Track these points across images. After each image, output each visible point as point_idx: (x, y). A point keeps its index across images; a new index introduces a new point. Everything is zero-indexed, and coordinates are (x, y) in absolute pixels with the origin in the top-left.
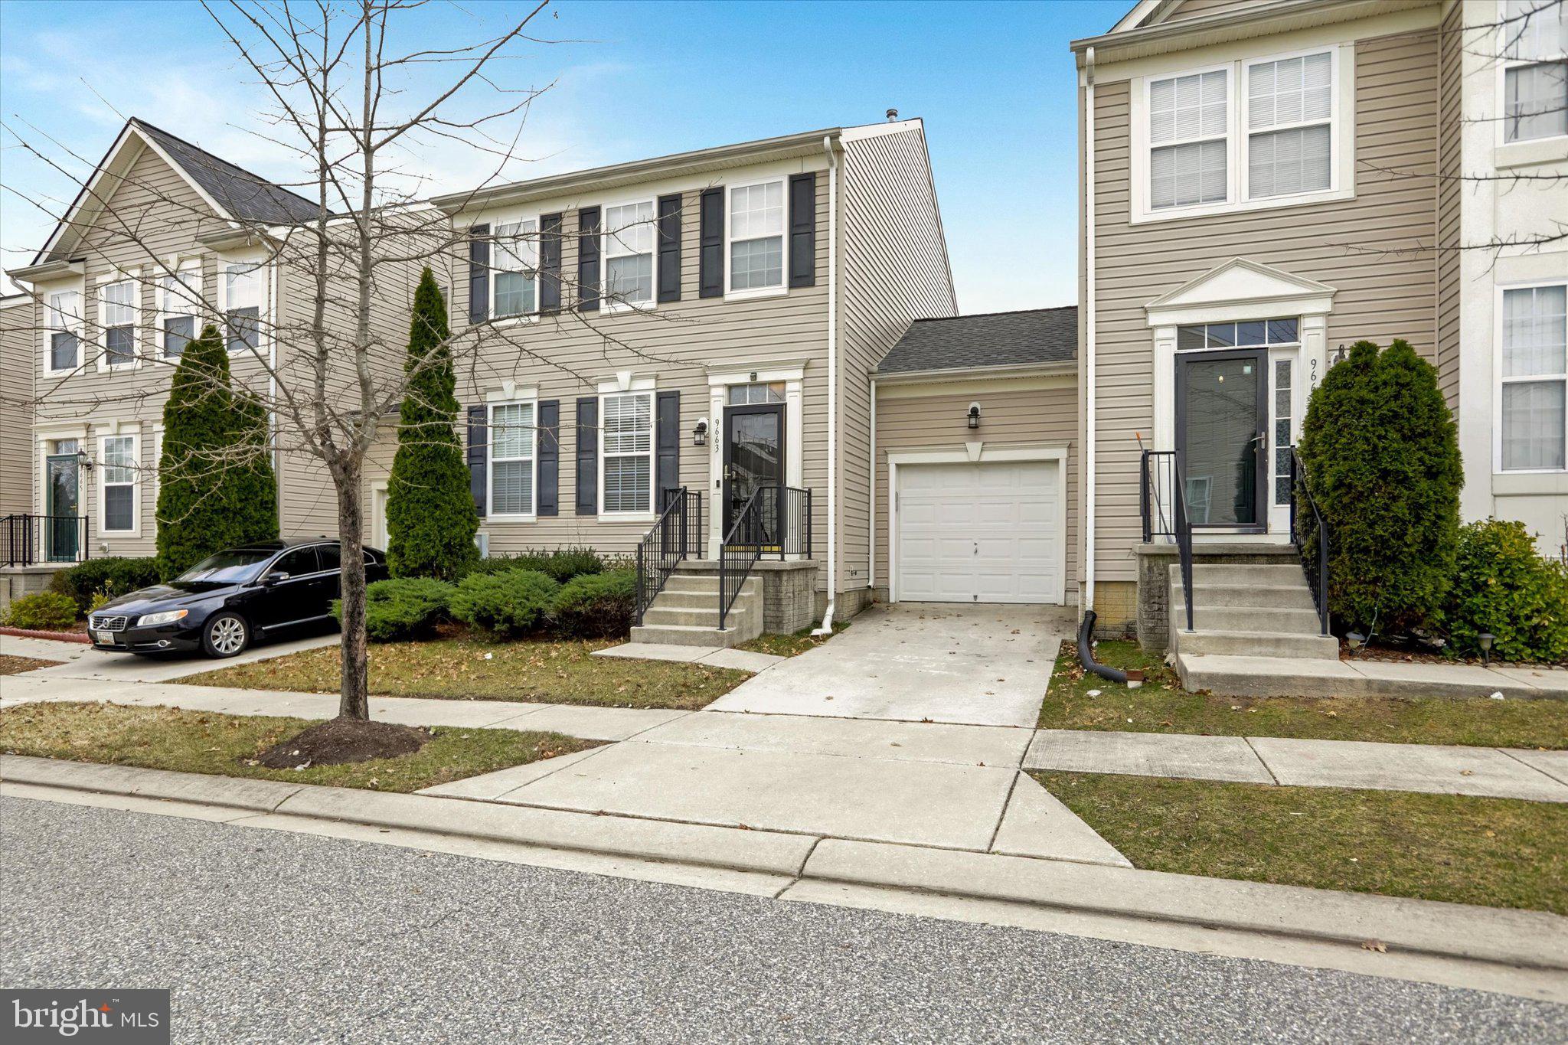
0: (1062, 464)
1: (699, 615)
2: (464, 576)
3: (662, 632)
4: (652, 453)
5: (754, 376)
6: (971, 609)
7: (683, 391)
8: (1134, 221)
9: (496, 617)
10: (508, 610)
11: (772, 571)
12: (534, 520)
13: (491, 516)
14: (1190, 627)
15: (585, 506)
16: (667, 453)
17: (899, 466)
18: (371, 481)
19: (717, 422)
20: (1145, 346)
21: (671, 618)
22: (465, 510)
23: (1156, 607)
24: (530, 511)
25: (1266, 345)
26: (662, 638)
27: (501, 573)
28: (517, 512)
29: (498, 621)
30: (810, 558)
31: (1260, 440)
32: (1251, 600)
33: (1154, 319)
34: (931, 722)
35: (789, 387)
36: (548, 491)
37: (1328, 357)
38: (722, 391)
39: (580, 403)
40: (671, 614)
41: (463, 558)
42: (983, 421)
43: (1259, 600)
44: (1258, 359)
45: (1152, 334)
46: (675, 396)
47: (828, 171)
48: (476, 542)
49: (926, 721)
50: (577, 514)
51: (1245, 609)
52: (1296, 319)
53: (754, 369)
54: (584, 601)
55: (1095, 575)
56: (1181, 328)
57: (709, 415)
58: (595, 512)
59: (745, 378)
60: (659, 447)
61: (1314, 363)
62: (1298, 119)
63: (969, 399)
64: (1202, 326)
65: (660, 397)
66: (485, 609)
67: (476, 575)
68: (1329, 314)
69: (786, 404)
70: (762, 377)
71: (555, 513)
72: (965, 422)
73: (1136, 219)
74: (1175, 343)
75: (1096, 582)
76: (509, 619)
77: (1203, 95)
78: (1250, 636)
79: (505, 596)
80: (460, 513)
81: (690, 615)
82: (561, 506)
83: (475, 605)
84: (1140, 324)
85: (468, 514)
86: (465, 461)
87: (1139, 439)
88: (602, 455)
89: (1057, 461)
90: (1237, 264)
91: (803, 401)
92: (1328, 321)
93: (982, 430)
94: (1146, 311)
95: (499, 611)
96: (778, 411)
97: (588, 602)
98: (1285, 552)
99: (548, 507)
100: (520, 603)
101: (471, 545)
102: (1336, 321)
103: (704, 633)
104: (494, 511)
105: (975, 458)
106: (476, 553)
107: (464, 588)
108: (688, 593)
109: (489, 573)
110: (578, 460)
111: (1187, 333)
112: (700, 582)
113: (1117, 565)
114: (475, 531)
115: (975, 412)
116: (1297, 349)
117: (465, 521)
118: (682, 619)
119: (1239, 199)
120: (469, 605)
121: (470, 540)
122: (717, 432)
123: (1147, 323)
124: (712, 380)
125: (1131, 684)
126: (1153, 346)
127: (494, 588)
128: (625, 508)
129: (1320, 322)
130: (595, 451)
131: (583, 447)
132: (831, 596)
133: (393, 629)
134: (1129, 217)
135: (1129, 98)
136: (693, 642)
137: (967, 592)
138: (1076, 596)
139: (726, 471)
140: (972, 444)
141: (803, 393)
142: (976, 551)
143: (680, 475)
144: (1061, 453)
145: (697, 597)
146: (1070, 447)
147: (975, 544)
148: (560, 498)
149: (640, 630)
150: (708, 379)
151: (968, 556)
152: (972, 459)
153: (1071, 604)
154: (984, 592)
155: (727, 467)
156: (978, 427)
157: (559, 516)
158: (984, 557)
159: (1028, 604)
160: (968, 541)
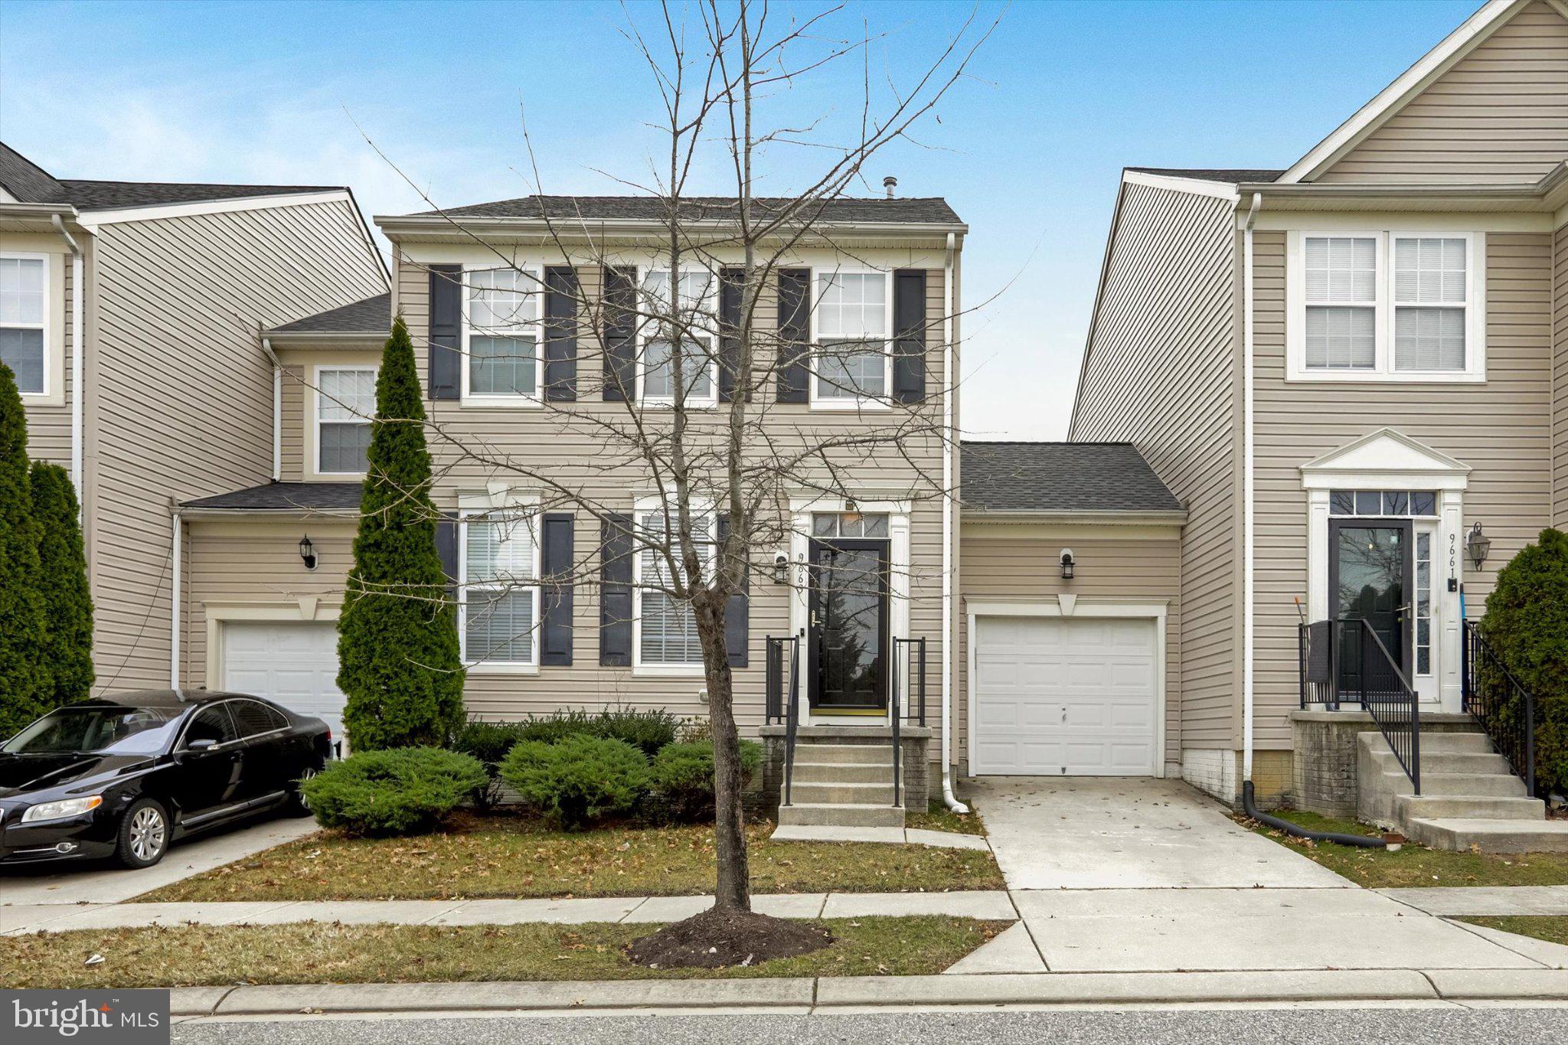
0: (1161, 623)
1: (857, 791)
3: (822, 811)
5: (850, 505)
6: (1069, 783)
8: (1290, 378)
9: (589, 798)
10: (608, 787)
11: (911, 738)
12: (535, 671)
13: (466, 665)
14: (1417, 792)
15: (615, 652)
17: (978, 617)
18: (204, 605)
19: (801, 557)
20: (1300, 508)
21: (823, 795)
23: (1345, 775)
24: (529, 659)
25: (1409, 516)
26: (822, 818)
27: (565, 740)
28: (507, 660)
30: (922, 724)
31: (1406, 610)
32: (1451, 766)
33: (1309, 481)
34: (1262, 887)
35: (893, 521)
36: (556, 632)
37: (1464, 532)
38: (807, 520)
39: (606, 520)
40: (820, 789)
42: (1077, 571)
43: (1459, 765)
44: (1403, 529)
45: (1307, 497)
47: (943, 271)
49: (1257, 887)
50: (601, 665)
51: (1448, 775)
52: (1434, 494)
55: (1254, 744)
56: (1334, 493)
57: (791, 548)
58: (628, 663)
59: (839, 505)
61: (1453, 537)
62: (1438, 299)
63: (1060, 544)
64: (1351, 491)
65: (722, 523)
68: (1465, 492)
69: (889, 541)
70: (863, 507)
71: (568, 662)
72: (1057, 570)
73: (1291, 376)
74: (1328, 507)
75: (1255, 751)
76: (606, 800)
77: (1353, 261)
78: (1471, 800)
79: (600, 770)
81: (847, 790)
82: (576, 654)
83: (560, 782)
84: (1295, 485)
87: (1297, 603)
88: (638, 590)
89: (1154, 619)
90: (1386, 434)
91: (911, 539)
92: (1463, 498)
93: (1075, 581)
94: (1301, 472)
95: (593, 791)
96: (882, 548)
98: (1460, 721)
99: (557, 653)
100: (616, 779)
102: (1472, 498)
103: (878, 810)
104: (472, 658)
105: (1067, 612)
108: (829, 765)
110: (603, 595)
111: (1340, 498)
112: (833, 752)
113: (1276, 733)
115: (1067, 560)
116: (1436, 522)
118: (836, 796)
119: (1385, 370)
120: (550, 782)
122: (801, 569)
123: (1301, 485)
124: (794, 505)
125: (1392, 847)
126: (1307, 508)
128: (670, 659)
129: (1456, 498)
131: (610, 578)
132: (946, 768)
133: (417, 818)
134: (1285, 373)
135: (1285, 250)
136: (863, 822)
137: (1055, 764)
138: (1176, 767)
139: (814, 618)
140: (1064, 596)
141: (910, 529)
142: (1064, 718)
143: (750, 620)
144: (1160, 611)
145: (842, 769)
146: (1169, 604)
147: (1064, 709)
148: (576, 643)
149: (791, 809)
150: (789, 504)
151: (1056, 724)
152: (1066, 613)
153: (1170, 775)
154: (1072, 764)
155: (814, 614)
156: (1072, 577)
157: (574, 667)
158: (1072, 724)
159: (1124, 777)
160: (1056, 706)
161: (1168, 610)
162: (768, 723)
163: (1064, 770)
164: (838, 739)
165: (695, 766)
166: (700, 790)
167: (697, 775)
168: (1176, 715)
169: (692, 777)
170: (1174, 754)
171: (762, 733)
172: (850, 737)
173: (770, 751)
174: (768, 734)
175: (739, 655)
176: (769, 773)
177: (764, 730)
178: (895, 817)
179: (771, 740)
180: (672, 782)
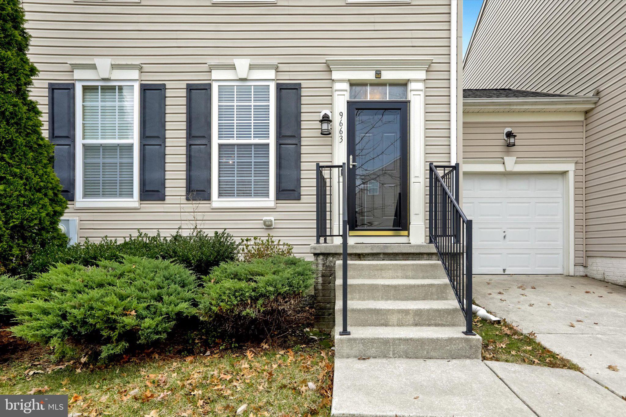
0: (571, 175)
2: (44, 269)
4: (272, 141)
5: (378, 74)
7: (304, 84)
9: (105, 333)
10: (130, 321)
12: (136, 205)
13: (80, 201)
15: (198, 190)
16: (289, 141)
19: (341, 114)
22: (46, 188)
24: (131, 195)
26: (386, 350)
27: (107, 263)
29: (108, 340)
35: (412, 86)
36: (153, 176)
38: (346, 87)
39: (190, 89)
40: (377, 312)
41: (43, 245)
42: (516, 141)
46: (296, 88)
48: (61, 227)
50: (188, 199)
53: (378, 67)
54: (255, 300)
57: (332, 108)
58: (208, 198)
59: (370, 75)
60: (279, 136)
63: (506, 125)
65: (280, 88)
66: (84, 323)
67: (66, 268)
69: (409, 102)
70: (387, 75)
71: (162, 198)
72: (503, 141)
79: (122, 298)
80: (39, 191)
82: (168, 192)
83: (64, 317)
85: (50, 193)
86: (45, 134)
88: (215, 142)
89: (564, 173)
91: (426, 100)
93: (515, 148)
95: (111, 323)
96: (403, 108)
97: (260, 302)
99: (153, 192)
100: (148, 308)
101: (56, 230)
103: (449, 339)
104: (86, 195)
106: (63, 239)
107: (42, 288)
109: (86, 263)
110: (189, 146)
114: (61, 214)
115: (509, 135)
117: (46, 200)
120: (51, 319)
121: (54, 223)
122: (341, 124)
124: (336, 75)
127: (101, 285)
128: (241, 194)
130: (208, 137)
131: (194, 133)
136: (433, 354)
137: (499, 266)
138: (581, 269)
139: (351, 160)
140: (508, 157)
141: (425, 93)
142: (504, 237)
143: (302, 164)
144: (570, 167)
145: (395, 287)
146: (576, 163)
147: (504, 232)
148: (168, 184)
149: (350, 340)
150: (331, 74)
151: (499, 241)
152: (508, 169)
153: (577, 274)
154: (510, 267)
155: (351, 157)
156: (514, 145)
157: (166, 202)
158: (510, 241)
159: (547, 275)
160: (499, 230)
161: (575, 166)
162: (318, 242)
163: (504, 270)
164: (381, 256)
165: (241, 289)
166: (245, 317)
167: (242, 300)
168: (582, 235)
169: (235, 303)
170: (581, 261)
171: (313, 251)
172: (393, 254)
173: (320, 267)
174: (318, 252)
175: (294, 190)
176: (320, 287)
177: (315, 248)
178: (471, 347)
179: (321, 257)
180: (214, 308)
